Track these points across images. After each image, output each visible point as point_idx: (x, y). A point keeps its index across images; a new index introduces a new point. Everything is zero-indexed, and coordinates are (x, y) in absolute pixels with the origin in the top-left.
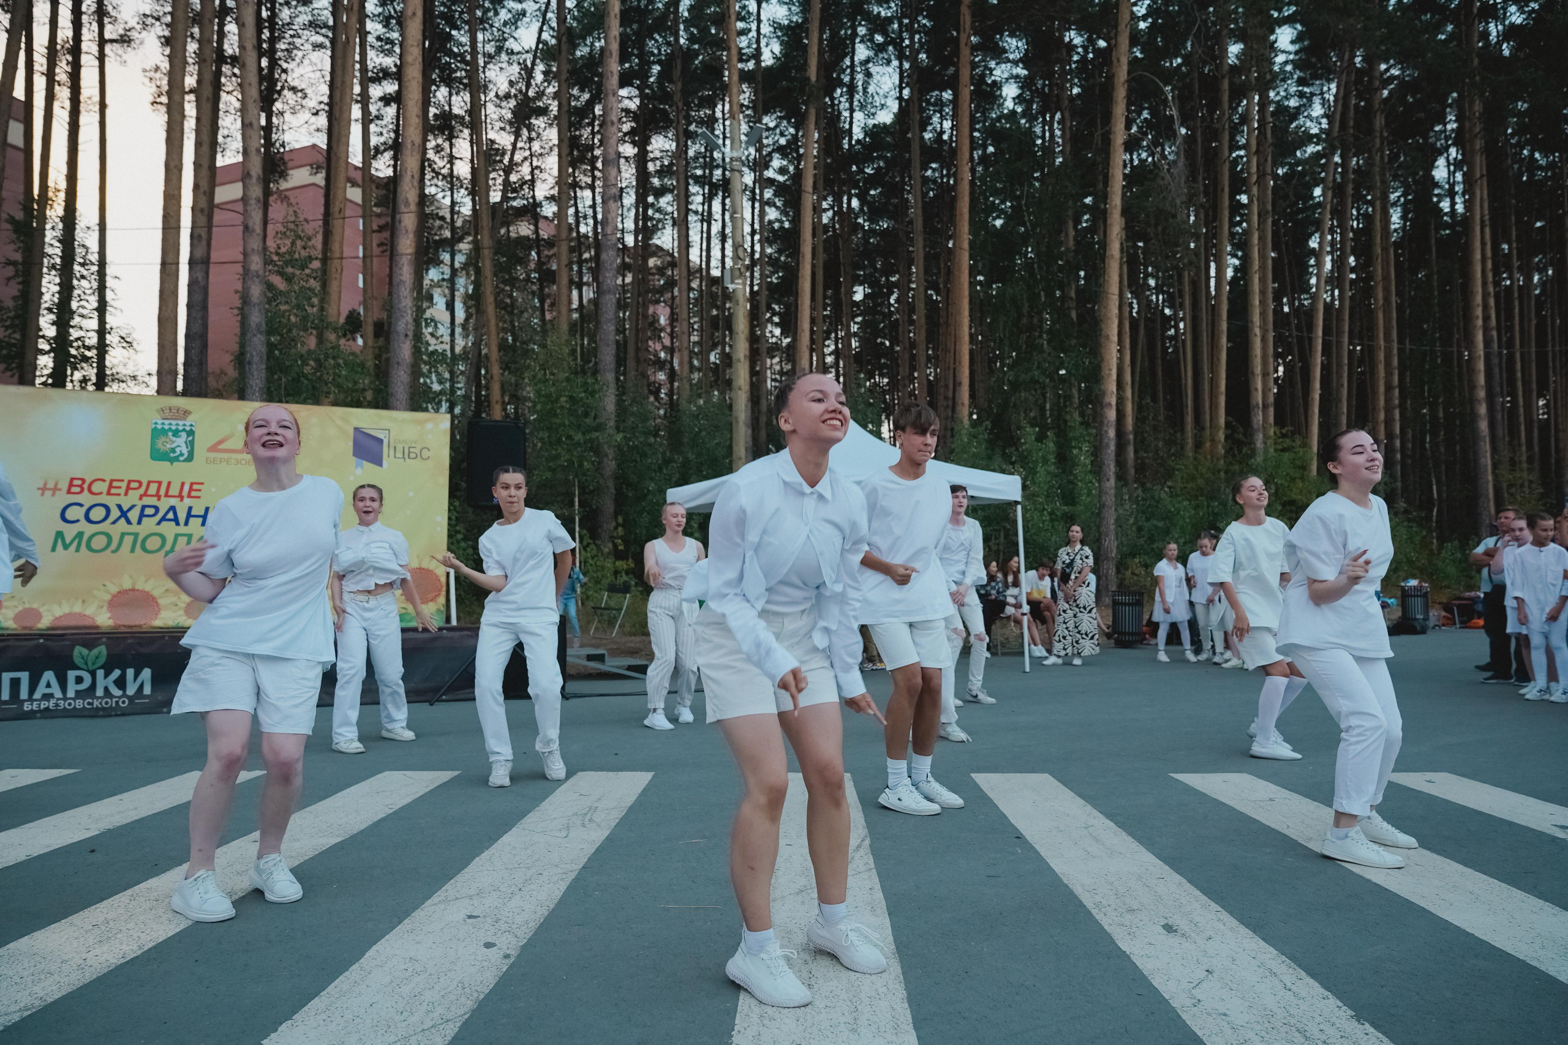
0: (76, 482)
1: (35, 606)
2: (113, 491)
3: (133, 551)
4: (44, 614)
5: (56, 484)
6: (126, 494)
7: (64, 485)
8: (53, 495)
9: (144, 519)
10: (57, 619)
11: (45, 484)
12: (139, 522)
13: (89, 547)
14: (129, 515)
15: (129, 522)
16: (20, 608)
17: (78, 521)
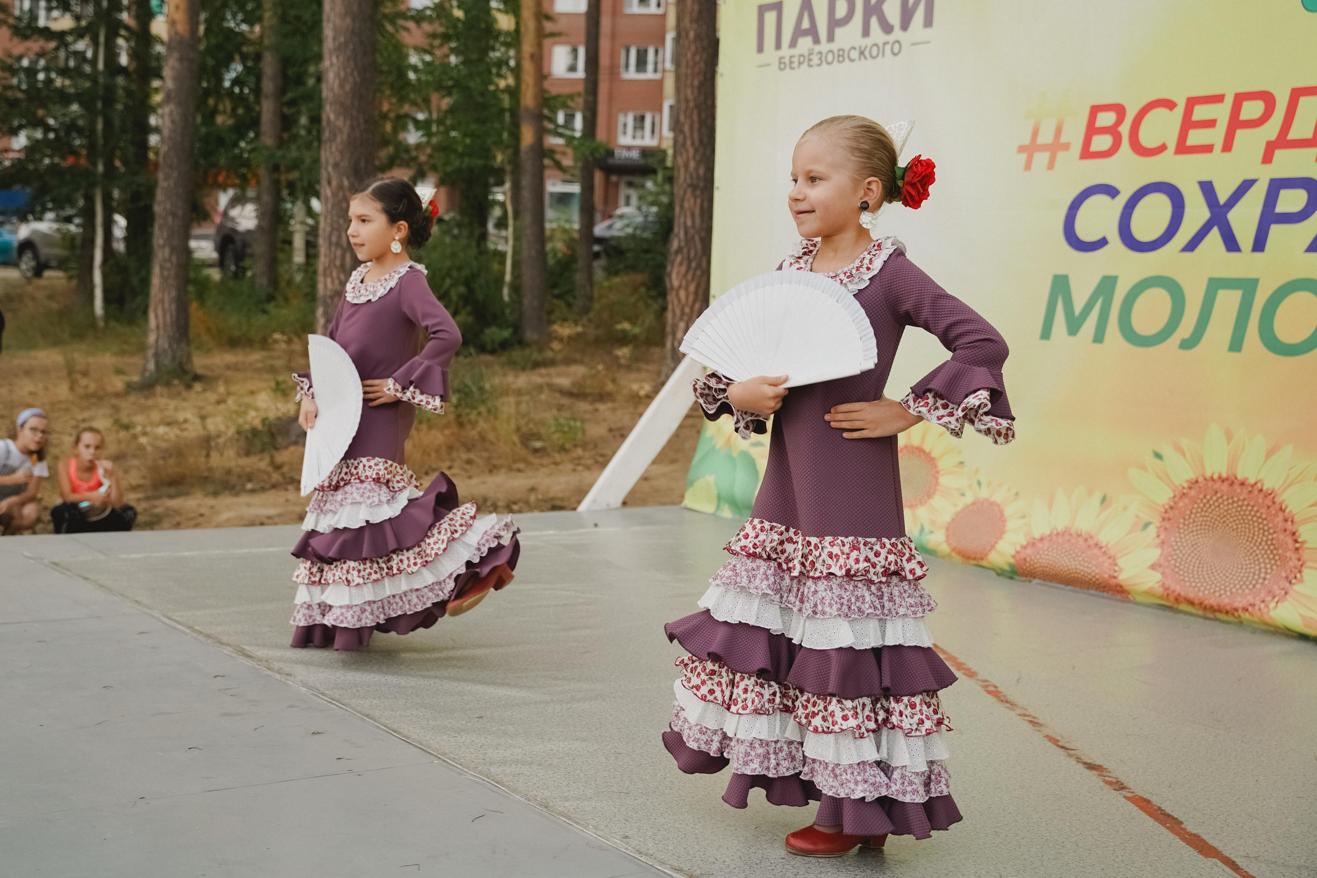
0: (1106, 119)
1: (997, 498)
2: (1195, 137)
3: (1236, 345)
4: (1011, 525)
5: (1058, 132)
6: (1227, 146)
7: (1075, 135)
8: (1051, 165)
9: (1276, 231)
10: (1032, 544)
11: (1035, 134)
12: (1259, 245)
13: (1129, 333)
14: (1233, 216)
15: (1231, 244)
16: (969, 499)
17: (1102, 243)
